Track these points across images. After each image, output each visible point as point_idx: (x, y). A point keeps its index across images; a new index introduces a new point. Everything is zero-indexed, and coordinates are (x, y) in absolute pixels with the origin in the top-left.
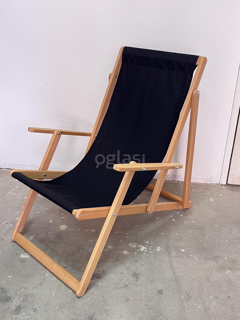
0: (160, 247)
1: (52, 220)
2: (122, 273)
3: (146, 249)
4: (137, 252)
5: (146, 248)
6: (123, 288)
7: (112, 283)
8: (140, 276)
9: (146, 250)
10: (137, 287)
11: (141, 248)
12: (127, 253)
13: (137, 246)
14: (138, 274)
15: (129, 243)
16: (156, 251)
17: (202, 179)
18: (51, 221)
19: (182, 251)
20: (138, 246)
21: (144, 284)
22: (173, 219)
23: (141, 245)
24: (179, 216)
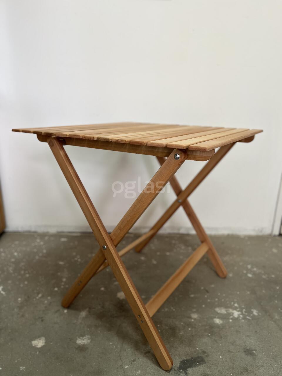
0: (255, 309)
2: (229, 351)
3: (240, 314)
4: (231, 319)
6: (242, 373)
7: (223, 367)
8: (254, 352)
10: (259, 369)
11: (233, 313)
12: (219, 322)
13: (226, 311)
14: (251, 350)
15: (215, 307)
20: (228, 312)
21: (266, 364)
22: (249, 275)
23: (231, 309)
24: (253, 270)
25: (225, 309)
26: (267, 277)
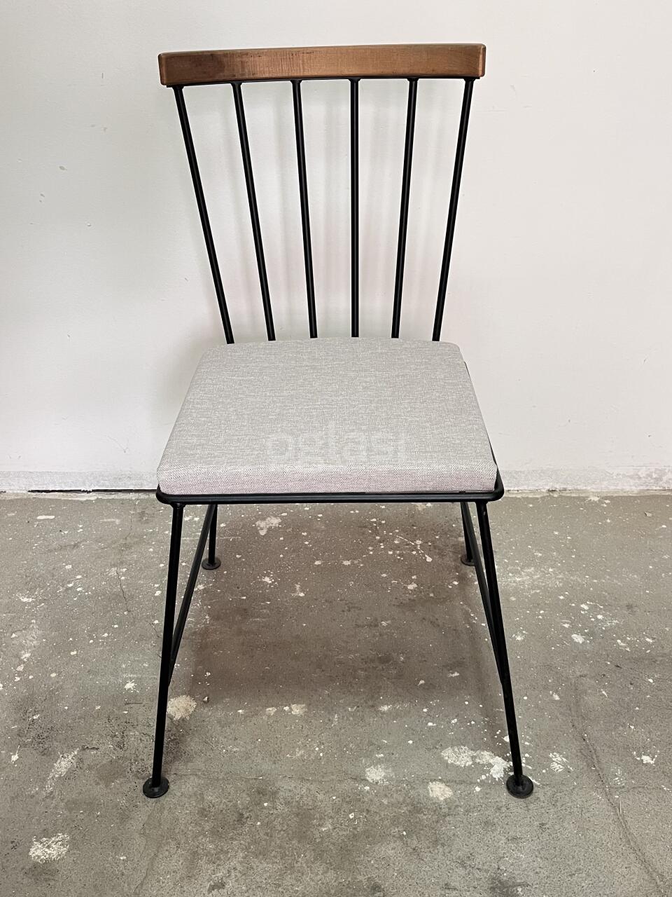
0: (560, 754)
1: (131, 679)
3: (511, 769)
4: (482, 784)
11: (491, 766)
13: (473, 758)
14: (510, 884)
15: (443, 747)
16: (552, 773)
17: (631, 477)
18: (130, 685)
19: (645, 762)
20: (478, 761)
22: (574, 636)
23: (488, 753)
24: (593, 620)
25: (471, 753)
26: (629, 644)
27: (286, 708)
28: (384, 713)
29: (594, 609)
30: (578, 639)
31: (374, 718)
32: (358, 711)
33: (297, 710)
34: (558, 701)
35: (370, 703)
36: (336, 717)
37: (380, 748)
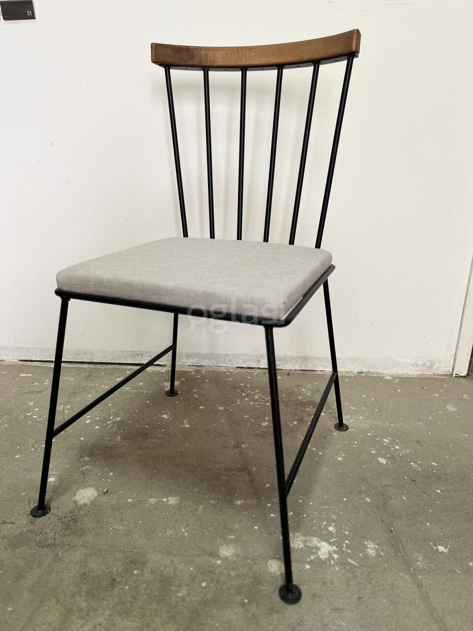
1: (54, 475)
3: (335, 552)
4: (311, 563)
5: (335, 548)
9: (335, 556)
11: (318, 549)
17: (413, 365)
20: (308, 544)
22: (380, 459)
23: (316, 538)
24: (392, 449)
25: (302, 538)
26: (420, 465)
27: (165, 500)
28: (238, 506)
29: (393, 443)
30: (383, 461)
31: (230, 509)
32: (218, 504)
33: (172, 501)
34: (369, 503)
35: (228, 498)
36: (201, 507)
37: (232, 531)
